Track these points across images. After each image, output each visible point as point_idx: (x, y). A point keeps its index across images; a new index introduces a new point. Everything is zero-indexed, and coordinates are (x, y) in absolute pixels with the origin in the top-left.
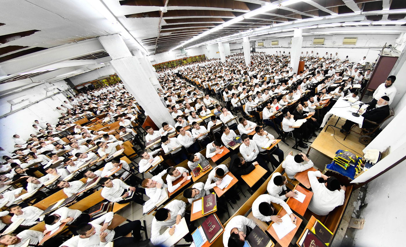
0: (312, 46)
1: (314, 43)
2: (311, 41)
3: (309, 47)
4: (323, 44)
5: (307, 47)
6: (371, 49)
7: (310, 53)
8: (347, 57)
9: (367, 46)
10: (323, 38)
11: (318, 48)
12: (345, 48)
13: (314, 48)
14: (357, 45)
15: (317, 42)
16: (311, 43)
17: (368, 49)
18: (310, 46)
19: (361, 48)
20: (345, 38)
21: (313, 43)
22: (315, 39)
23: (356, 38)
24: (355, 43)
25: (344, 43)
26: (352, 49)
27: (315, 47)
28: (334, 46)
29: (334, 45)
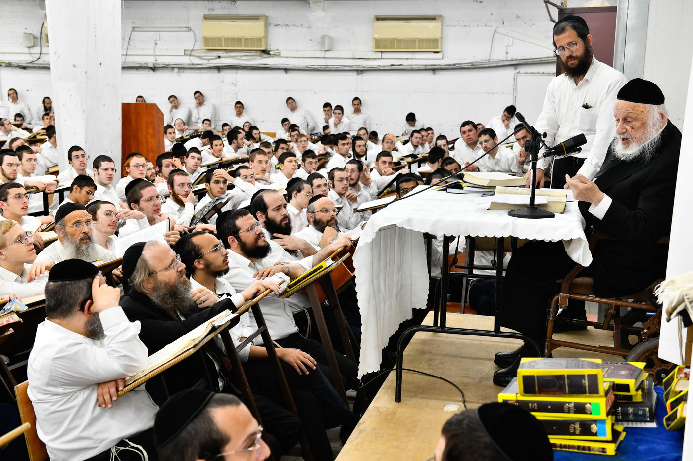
0: (196, 61)
1: (207, 40)
2: (189, 29)
3: (182, 68)
4: (266, 52)
5: (166, 67)
6: (523, 69)
7: (188, 102)
8: (411, 118)
9: (499, 55)
10: (256, 18)
11: (241, 75)
12: (392, 69)
13: (215, 75)
14: (452, 54)
15: (227, 39)
16: (187, 41)
17: (511, 72)
18: (186, 61)
19: (473, 67)
20: (378, 19)
21: (200, 45)
22: (206, 18)
23: (433, 19)
24: (435, 41)
25: (381, 45)
26: (428, 76)
27: (219, 68)
28: (330, 63)
29: (328, 55)
